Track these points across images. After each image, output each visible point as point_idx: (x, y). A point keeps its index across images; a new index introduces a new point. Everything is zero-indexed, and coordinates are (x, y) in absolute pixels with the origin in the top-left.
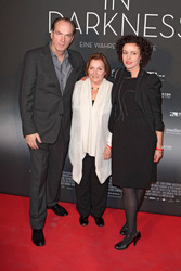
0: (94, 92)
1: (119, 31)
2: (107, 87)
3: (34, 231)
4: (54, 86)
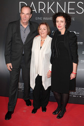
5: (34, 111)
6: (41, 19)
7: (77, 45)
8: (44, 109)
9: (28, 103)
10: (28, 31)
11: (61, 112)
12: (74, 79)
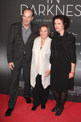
2: (49, 41)
5: (34, 109)
6: (41, 21)
7: (75, 46)
8: (43, 107)
9: (29, 101)
10: (29, 33)
11: (59, 109)
12: (73, 78)
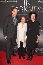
0: (22, 26)
1: (28, 11)
3: (8, 61)
4: (13, 24)
6: (21, 14)
